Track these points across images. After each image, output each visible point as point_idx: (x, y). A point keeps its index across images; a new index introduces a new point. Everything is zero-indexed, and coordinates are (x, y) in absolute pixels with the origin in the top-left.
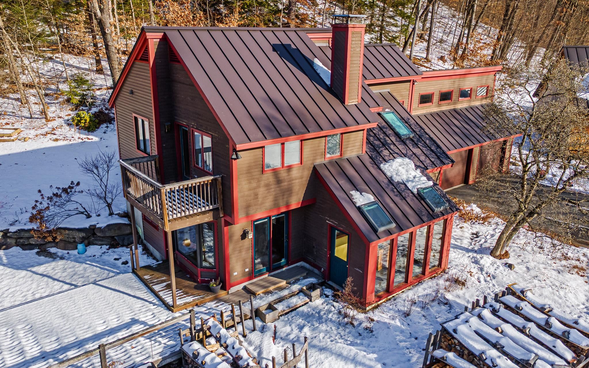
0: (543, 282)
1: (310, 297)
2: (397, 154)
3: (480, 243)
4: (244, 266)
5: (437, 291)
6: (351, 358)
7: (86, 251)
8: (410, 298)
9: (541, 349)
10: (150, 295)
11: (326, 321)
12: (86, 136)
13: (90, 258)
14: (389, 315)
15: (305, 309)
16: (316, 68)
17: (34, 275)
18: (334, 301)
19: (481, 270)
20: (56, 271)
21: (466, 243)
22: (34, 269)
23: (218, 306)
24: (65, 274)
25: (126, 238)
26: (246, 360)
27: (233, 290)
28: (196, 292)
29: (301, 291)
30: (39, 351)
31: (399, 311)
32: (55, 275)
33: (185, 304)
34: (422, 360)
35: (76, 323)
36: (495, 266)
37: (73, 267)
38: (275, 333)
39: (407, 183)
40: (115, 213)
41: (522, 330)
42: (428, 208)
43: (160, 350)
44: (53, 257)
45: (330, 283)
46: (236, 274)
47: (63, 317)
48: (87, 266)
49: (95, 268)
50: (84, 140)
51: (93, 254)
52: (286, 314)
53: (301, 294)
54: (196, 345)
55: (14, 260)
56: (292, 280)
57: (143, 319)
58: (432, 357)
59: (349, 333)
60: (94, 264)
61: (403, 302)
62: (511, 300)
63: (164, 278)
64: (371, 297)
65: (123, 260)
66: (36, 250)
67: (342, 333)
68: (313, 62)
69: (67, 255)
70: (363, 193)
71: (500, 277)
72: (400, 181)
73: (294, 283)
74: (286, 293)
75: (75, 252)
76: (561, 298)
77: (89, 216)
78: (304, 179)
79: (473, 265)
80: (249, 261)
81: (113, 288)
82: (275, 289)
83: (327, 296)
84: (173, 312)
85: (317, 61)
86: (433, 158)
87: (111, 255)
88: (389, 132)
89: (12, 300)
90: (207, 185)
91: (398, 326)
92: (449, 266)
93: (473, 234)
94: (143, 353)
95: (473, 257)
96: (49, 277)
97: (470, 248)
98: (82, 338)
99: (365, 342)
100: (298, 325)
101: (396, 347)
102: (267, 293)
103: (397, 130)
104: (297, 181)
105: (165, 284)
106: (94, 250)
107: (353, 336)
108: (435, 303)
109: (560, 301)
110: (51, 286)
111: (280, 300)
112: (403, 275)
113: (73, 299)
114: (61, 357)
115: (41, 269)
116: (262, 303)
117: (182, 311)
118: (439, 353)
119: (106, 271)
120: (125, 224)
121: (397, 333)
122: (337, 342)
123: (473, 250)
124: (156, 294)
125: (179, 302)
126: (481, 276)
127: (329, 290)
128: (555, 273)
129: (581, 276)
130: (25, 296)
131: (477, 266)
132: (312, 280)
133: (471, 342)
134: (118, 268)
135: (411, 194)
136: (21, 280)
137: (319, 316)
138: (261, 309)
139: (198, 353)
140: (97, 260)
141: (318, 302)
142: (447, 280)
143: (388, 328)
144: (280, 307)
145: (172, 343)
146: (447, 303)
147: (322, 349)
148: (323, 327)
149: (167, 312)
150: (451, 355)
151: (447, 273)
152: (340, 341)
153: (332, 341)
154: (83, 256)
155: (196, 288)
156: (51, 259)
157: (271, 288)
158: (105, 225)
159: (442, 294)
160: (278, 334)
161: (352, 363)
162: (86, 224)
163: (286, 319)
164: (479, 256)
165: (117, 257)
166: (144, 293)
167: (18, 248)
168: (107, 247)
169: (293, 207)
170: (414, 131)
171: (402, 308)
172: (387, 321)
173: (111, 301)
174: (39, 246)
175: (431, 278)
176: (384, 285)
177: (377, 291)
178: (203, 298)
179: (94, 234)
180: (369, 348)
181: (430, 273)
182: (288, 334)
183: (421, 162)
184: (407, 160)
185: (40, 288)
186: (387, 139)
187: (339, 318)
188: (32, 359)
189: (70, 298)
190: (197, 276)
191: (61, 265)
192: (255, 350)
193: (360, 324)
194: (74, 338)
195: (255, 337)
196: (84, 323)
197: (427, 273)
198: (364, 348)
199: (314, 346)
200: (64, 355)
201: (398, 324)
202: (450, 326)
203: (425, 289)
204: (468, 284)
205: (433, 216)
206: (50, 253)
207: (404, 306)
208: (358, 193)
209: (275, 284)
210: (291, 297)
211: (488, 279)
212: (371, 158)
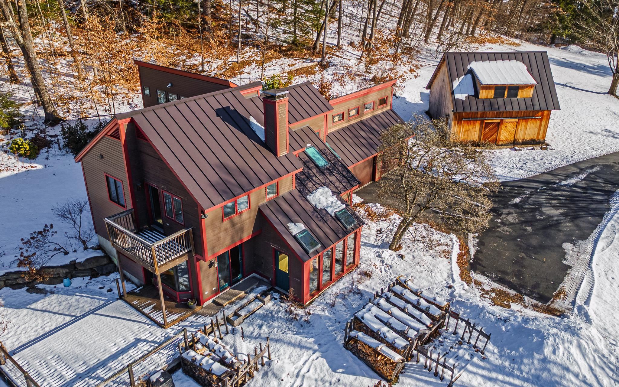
0: (422, 267)
1: (264, 302)
2: (318, 184)
3: (383, 238)
4: (212, 286)
5: (352, 284)
6: (297, 344)
7: (71, 283)
8: (334, 293)
9: (413, 322)
10: (142, 317)
11: (277, 319)
12: (29, 165)
13: (77, 290)
14: (321, 307)
15: (260, 312)
16: (252, 126)
17: (36, 312)
18: (281, 302)
19: (383, 262)
20: (53, 306)
21: (372, 241)
22: (33, 306)
23: (197, 319)
24: (62, 307)
25: (104, 268)
26: (231, 359)
27: (205, 304)
28: (178, 310)
29: (256, 298)
30: (74, 374)
31: (327, 303)
32: (53, 309)
33: (173, 321)
34: (343, 337)
35: (93, 348)
36: (392, 257)
37: (66, 300)
38: (243, 333)
39: (327, 209)
40: (89, 247)
41: (403, 310)
42: (342, 227)
43: (165, 359)
44: (44, 293)
45: (277, 288)
46: (206, 293)
47: (81, 345)
48: (78, 297)
49: (86, 299)
50: (29, 168)
51: (79, 285)
52: (248, 317)
53: (257, 300)
54: (192, 353)
55: (10, 300)
56: (248, 290)
57: (144, 338)
58: (349, 336)
59: (294, 325)
60: (83, 295)
61: (329, 296)
62: (398, 288)
63: (149, 302)
64: (307, 296)
65: (107, 288)
66: (25, 289)
67: (290, 327)
68: (249, 121)
69: (55, 289)
70: (297, 224)
71: (395, 267)
72: (322, 207)
73: (250, 292)
74: (245, 301)
75: (61, 285)
76: (432, 278)
77: (66, 253)
78: (252, 219)
79: (377, 258)
80: (215, 282)
81: (110, 315)
82: (236, 299)
83: (276, 299)
84: (165, 328)
85: (252, 120)
86: (344, 182)
87: (95, 284)
88: (312, 165)
89: (27, 336)
90: (182, 236)
91: (326, 316)
92: (360, 262)
93: (378, 231)
94: (153, 363)
95: (378, 252)
96: (49, 312)
97: (375, 244)
98: (103, 359)
99: (305, 331)
100: (258, 325)
101: (326, 331)
102: (232, 303)
103: (317, 162)
104: (247, 221)
105: (151, 307)
106: (77, 282)
107: (297, 327)
108: (351, 294)
109: (431, 280)
110: (54, 319)
111: (242, 307)
112: (329, 274)
113: (82, 329)
114: (93, 375)
115: (38, 305)
116: (229, 313)
117: (172, 327)
118: (353, 333)
119: (96, 300)
120: (101, 257)
121: (327, 321)
122: (287, 334)
123: (377, 246)
124: (147, 316)
125: (168, 320)
126: (383, 267)
127: (276, 294)
128: (430, 258)
129: (447, 258)
130: (36, 331)
131: (379, 259)
132: (263, 288)
133: (372, 324)
134: (105, 296)
135: (330, 218)
136: (26, 317)
137: (272, 315)
138: (229, 317)
139: (196, 359)
140: (84, 290)
141: (270, 304)
142: (360, 274)
143: (321, 318)
144: (243, 313)
145: (171, 353)
146: (359, 293)
147: (277, 341)
148: (276, 324)
149: (160, 330)
150: (360, 334)
151: (359, 268)
152: (289, 332)
153: (283, 333)
154: (70, 288)
155: (177, 306)
156: (42, 295)
157: (234, 299)
158: (84, 259)
159: (356, 286)
160: (244, 333)
161: (298, 347)
162: (66, 260)
163: (248, 321)
164: (381, 251)
165: (102, 286)
166: (135, 315)
167: (8, 288)
168: (89, 277)
169: (245, 240)
170: (330, 161)
171: (329, 301)
172: (319, 313)
173: (114, 327)
174: (27, 284)
175: (348, 274)
176: (316, 284)
177: (311, 290)
178: (184, 314)
179: (75, 268)
180: (309, 335)
181: (347, 270)
182: (252, 333)
183: (336, 187)
184: (326, 189)
185: (45, 322)
186: (310, 172)
187: (286, 315)
188: (72, 380)
189: (79, 329)
190: (177, 298)
191: (55, 299)
192: (231, 348)
193: (301, 318)
194: (97, 360)
195: (229, 338)
196: (100, 347)
197: (345, 271)
198: (306, 335)
199: (272, 339)
200: (95, 374)
201: (327, 314)
202: (359, 314)
203: (344, 283)
204: (374, 275)
205: (346, 233)
206: (38, 289)
207: (330, 299)
208: (293, 224)
209: (235, 295)
210: (249, 303)
211: (387, 269)
212: (300, 191)
